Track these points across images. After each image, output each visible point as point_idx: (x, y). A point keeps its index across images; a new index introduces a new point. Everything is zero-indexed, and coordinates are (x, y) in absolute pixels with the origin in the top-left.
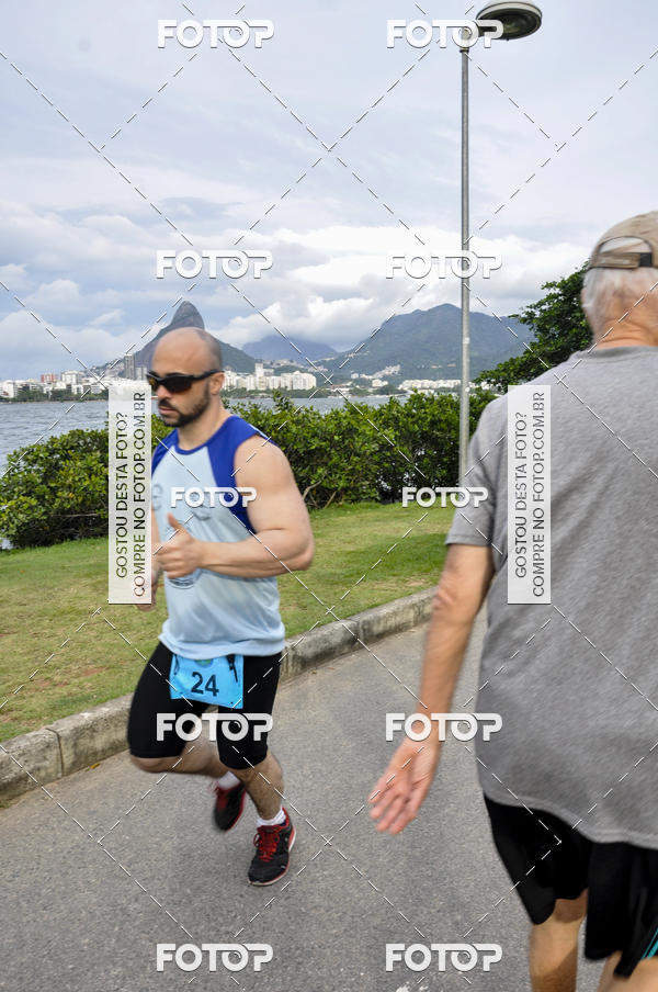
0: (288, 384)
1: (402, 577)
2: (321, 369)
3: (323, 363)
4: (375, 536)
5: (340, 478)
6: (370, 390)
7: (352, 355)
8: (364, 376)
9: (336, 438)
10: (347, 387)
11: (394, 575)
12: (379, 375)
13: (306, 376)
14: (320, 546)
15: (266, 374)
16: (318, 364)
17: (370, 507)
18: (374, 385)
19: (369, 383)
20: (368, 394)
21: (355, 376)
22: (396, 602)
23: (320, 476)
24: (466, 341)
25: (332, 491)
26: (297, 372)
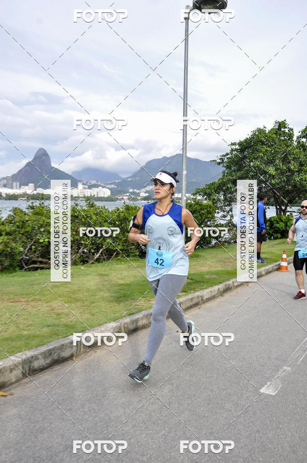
0: (96, 194)
1: (148, 298)
2: (113, 186)
3: (115, 184)
4: (136, 275)
5: (119, 244)
6: (139, 198)
7: (130, 179)
8: (136, 190)
9: (117, 223)
10: (127, 196)
11: (144, 297)
12: (144, 190)
13: (105, 190)
14: (106, 281)
15: (84, 188)
16: (111, 184)
17: (135, 260)
18: (141, 195)
19: (138, 194)
20: (138, 200)
21: (131, 190)
22: (143, 312)
23: (108, 243)
24: (185, 172)
25: (114, 251)
26: (101, 188)
